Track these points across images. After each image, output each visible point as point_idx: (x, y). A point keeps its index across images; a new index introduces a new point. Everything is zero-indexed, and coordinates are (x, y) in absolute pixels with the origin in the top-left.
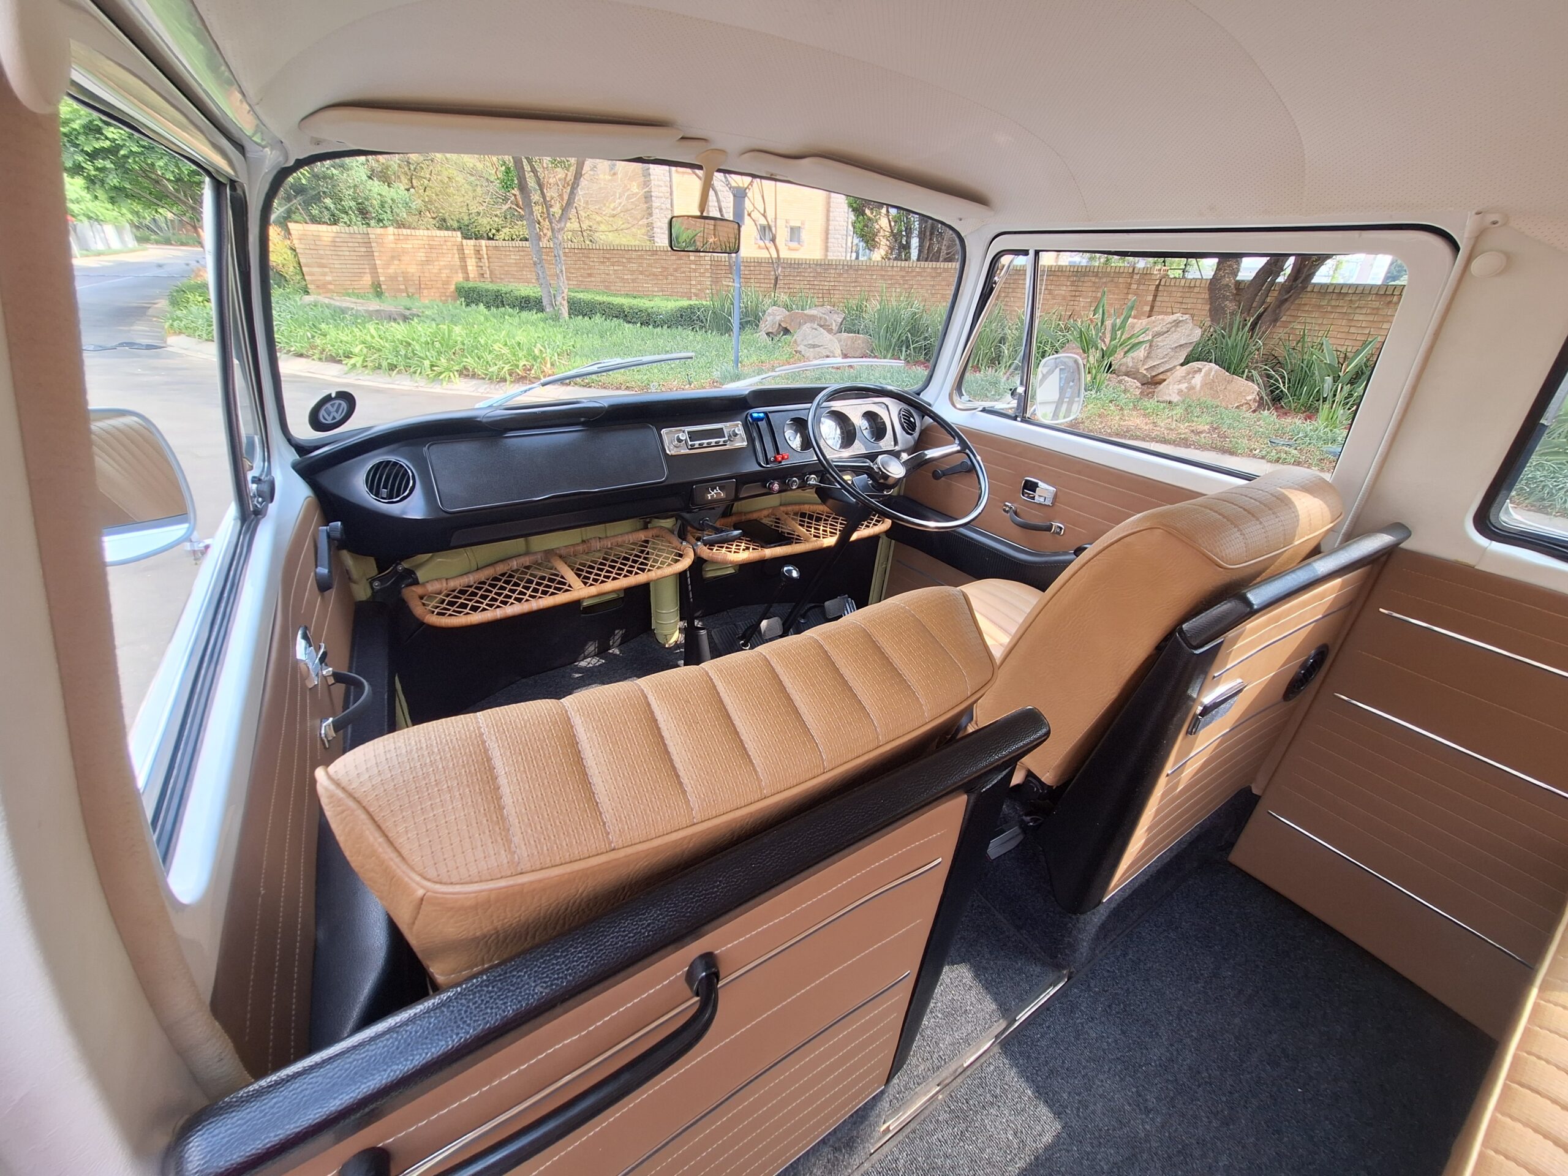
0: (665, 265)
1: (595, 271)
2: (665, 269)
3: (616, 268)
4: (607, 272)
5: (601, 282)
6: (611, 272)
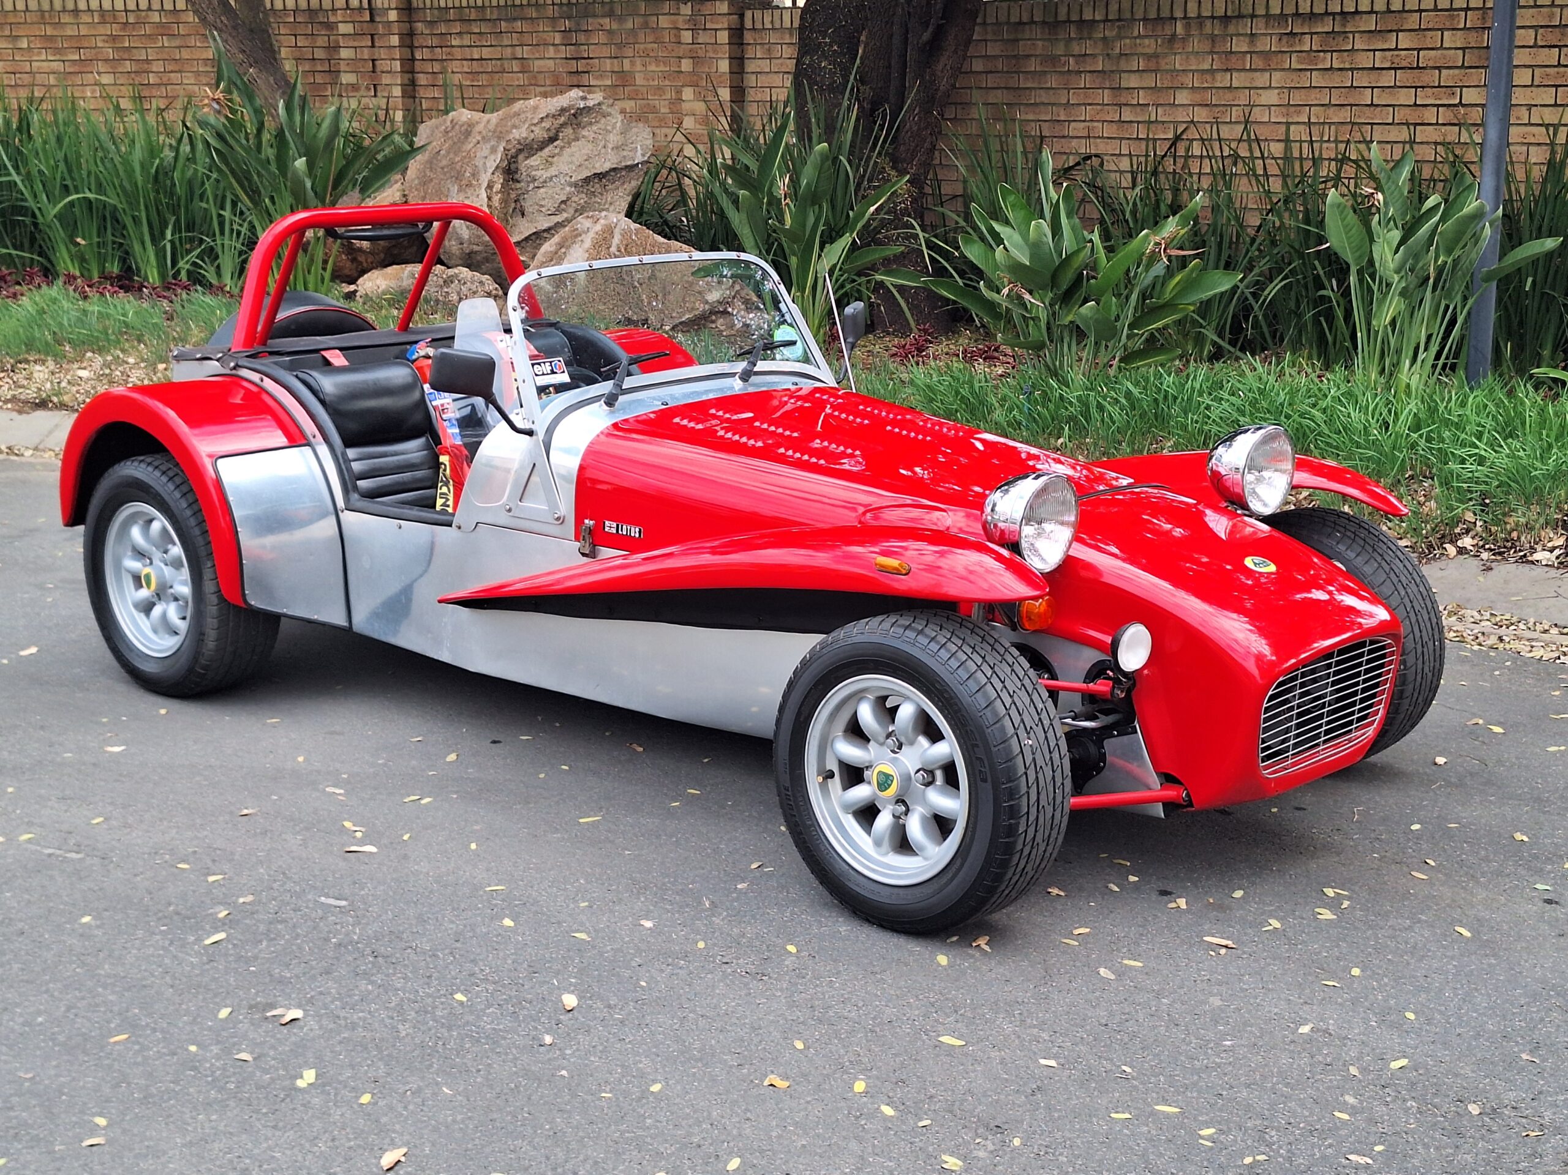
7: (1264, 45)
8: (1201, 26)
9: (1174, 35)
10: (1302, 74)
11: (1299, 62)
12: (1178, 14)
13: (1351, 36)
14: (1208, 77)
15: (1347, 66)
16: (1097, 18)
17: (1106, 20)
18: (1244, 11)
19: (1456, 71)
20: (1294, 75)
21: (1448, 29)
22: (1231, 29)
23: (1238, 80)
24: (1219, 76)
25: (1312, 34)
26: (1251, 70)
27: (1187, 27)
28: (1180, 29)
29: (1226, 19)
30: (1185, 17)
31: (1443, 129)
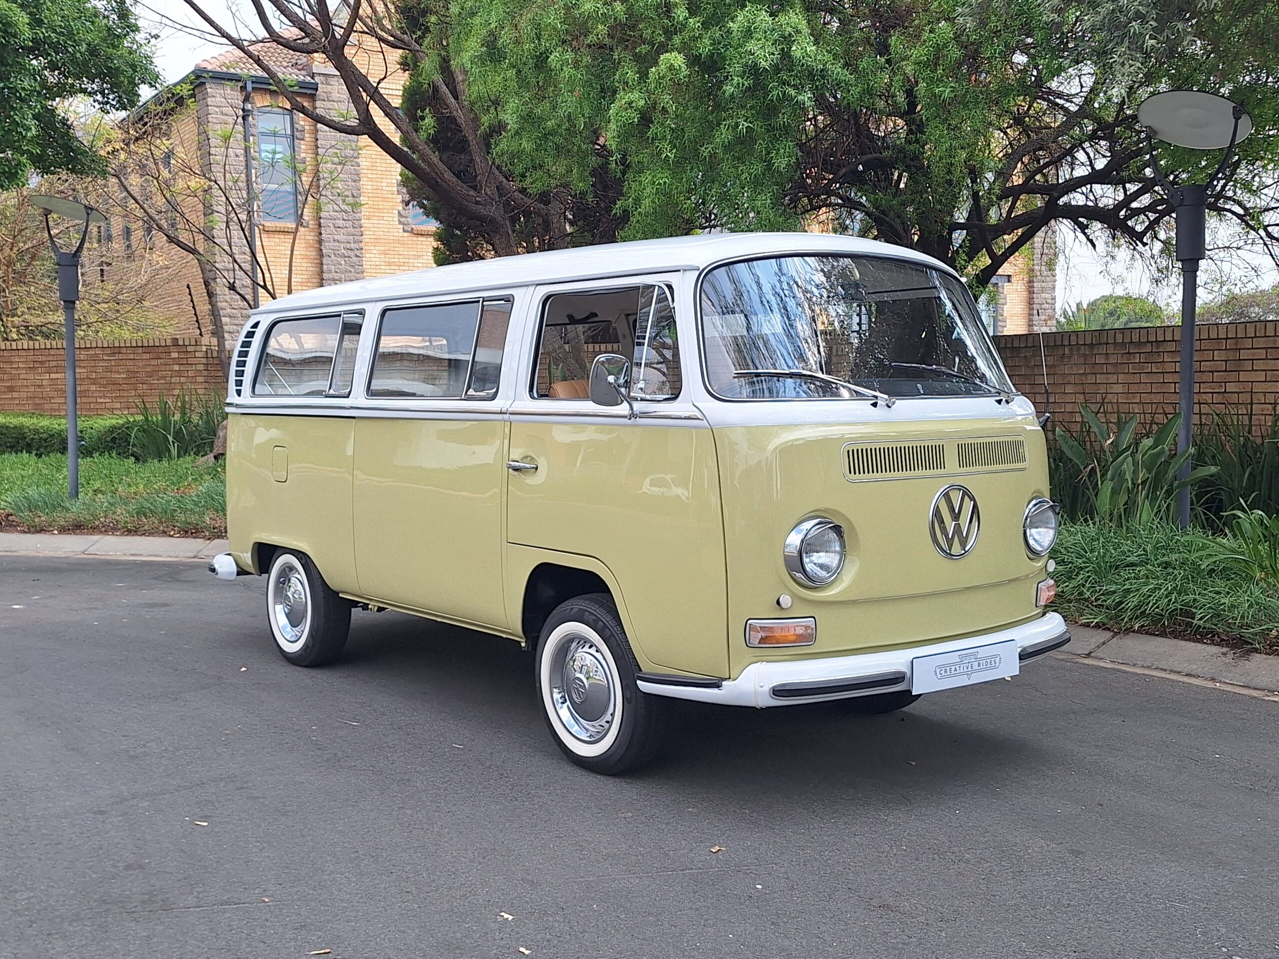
0: (132, 368)
1: (20, 383)
2: (132, 374)
3: (53, 376)
4: (38, 382)
5: (28, 398)
7: (1113, 360)
8: (1079, 350)
9: (1064, 354)
10: (1135, 375)
11: (1134, 369)
12: (1066, 343)
13: (1162, 354)
14: (1083, 378)
15: (1160, 371)
16: (1022, 346)
17: (1026, 347)
18: (1102, 341)
19: (1222, 373)
20: (1131, 376)
21: (1216, 350)
22: (1095, 351)
23: (1100, 379)
24: (1089, 377)
25: (1140, 353)
26: (1106, 373)
27: (1071, 350)
28: (1067, 351)
29: (1092, 345)
30: (1069, 345)
31: (1217, 406)
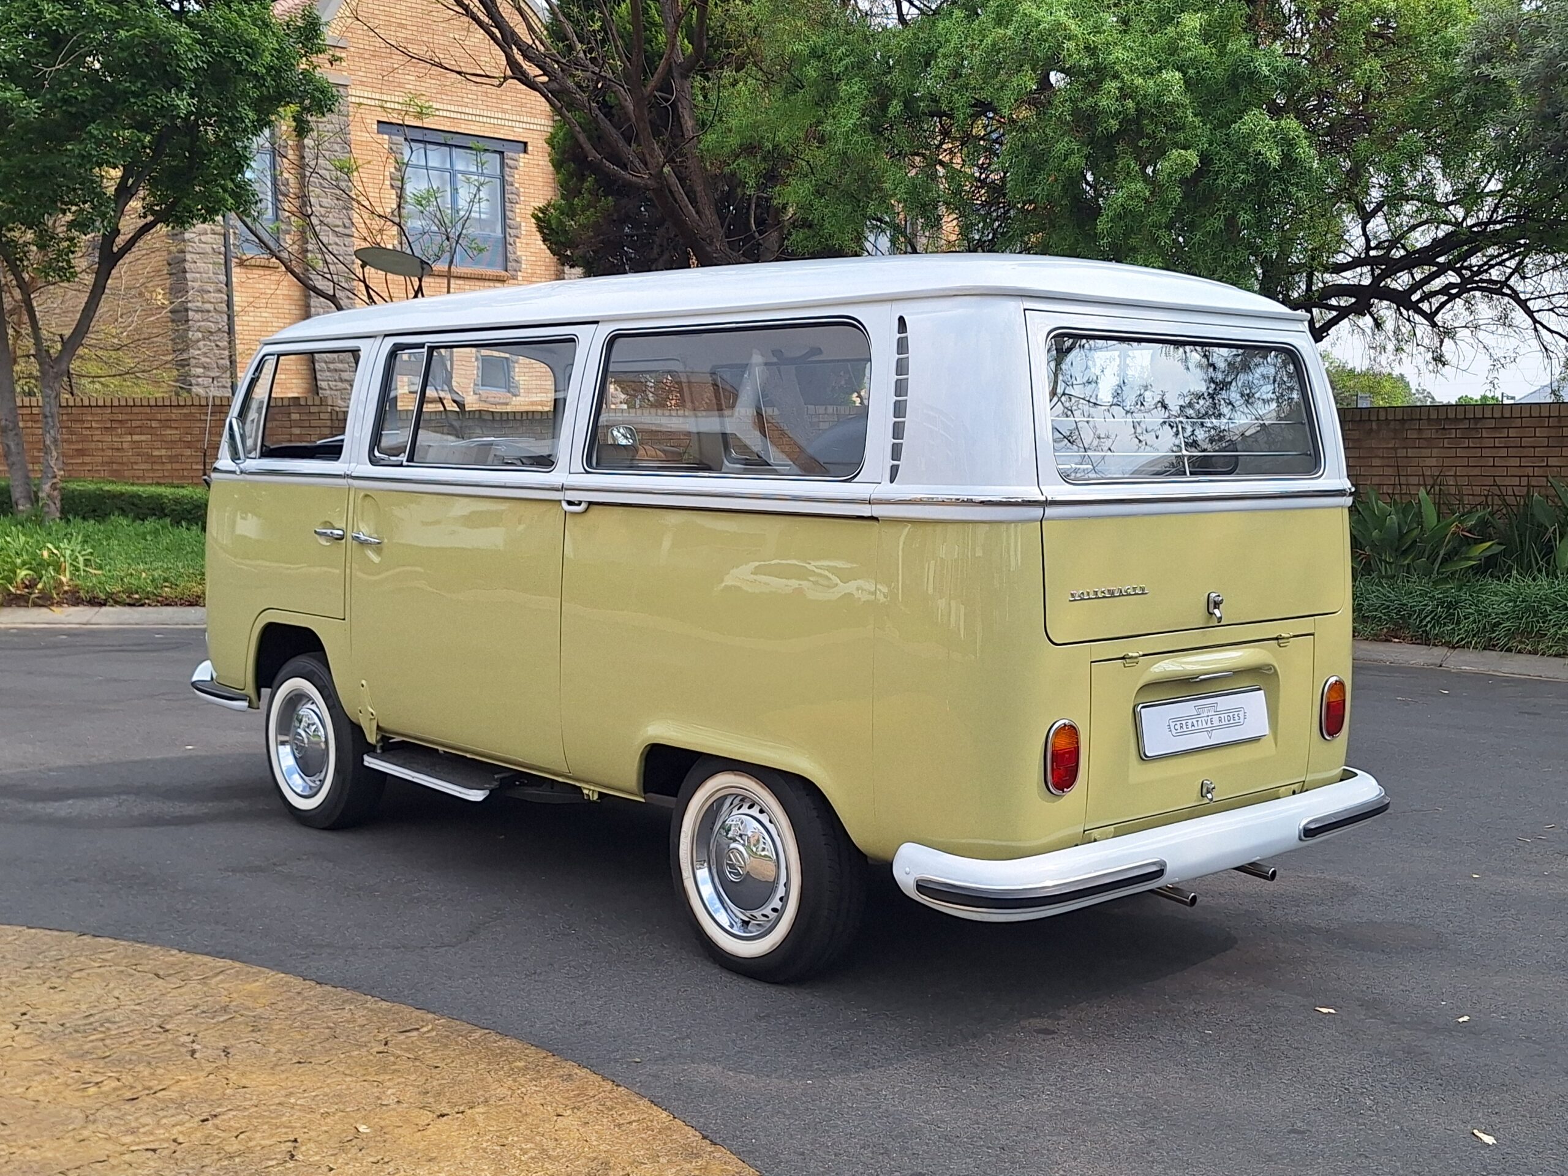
6: (125, 445)
